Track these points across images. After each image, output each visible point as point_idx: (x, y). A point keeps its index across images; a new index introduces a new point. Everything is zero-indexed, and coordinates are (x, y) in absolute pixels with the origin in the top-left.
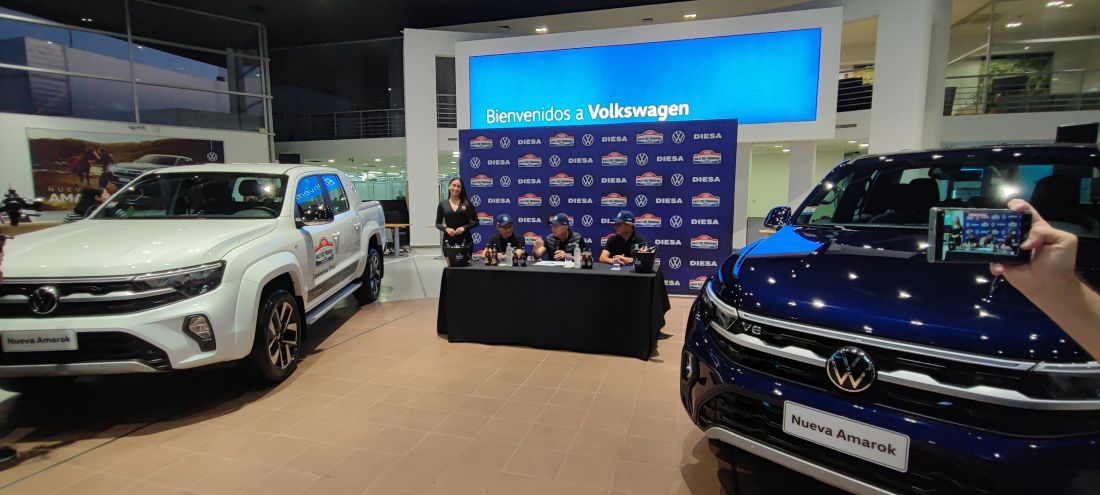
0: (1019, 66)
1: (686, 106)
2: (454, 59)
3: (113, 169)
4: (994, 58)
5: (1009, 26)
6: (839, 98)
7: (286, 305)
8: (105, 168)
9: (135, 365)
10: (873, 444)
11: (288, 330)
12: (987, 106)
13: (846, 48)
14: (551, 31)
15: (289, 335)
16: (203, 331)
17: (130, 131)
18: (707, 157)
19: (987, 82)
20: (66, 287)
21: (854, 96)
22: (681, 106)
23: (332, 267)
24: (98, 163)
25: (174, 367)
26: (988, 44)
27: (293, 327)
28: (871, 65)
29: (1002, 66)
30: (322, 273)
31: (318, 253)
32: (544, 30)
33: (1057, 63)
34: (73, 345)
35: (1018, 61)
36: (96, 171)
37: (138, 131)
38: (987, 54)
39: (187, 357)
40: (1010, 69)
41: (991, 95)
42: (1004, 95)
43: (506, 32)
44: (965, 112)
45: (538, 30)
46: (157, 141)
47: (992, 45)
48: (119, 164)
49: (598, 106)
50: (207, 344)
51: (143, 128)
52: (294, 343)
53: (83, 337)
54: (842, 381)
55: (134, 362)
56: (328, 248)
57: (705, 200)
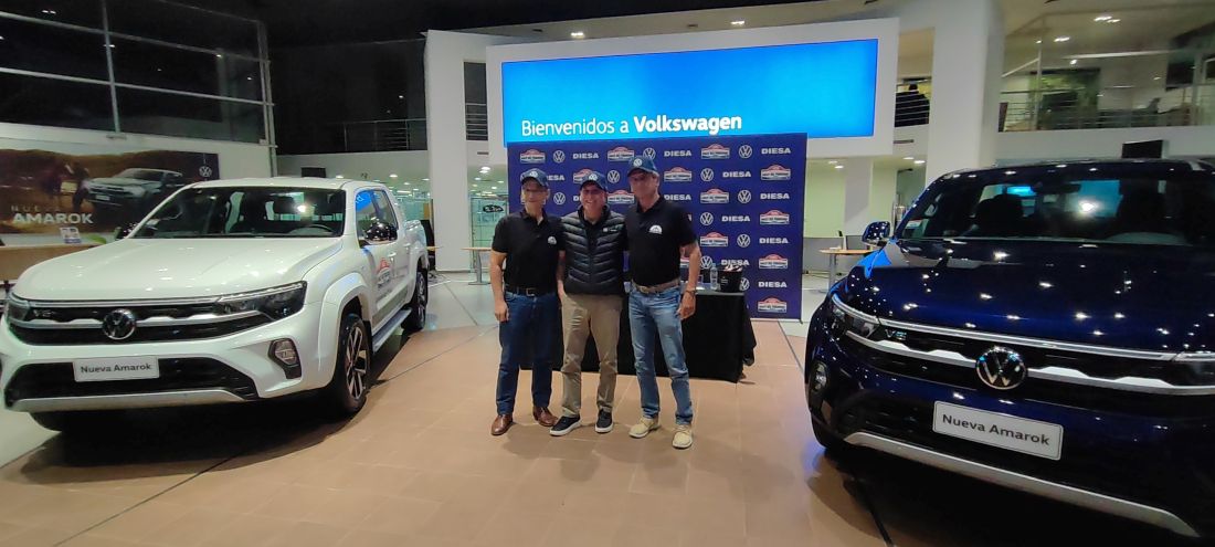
0: (1067, 81)
1: (739, 119)
2: (483, 66)
3: (88, 184)
4: (1045, 72)
5: (1057, 40)
6: (897, 112)
7: (358, 329)
8: (79, 184)
9: (219, 394)
10: (1026, 436)
11: (359, 358)
12: (1039, 122)
13: (903, 60)
14: (589, 36)
15: (360, 363)
16: (287, 356)
17: (107, 142)
18: (774, 173)
19: (1038, 98)
20: (143, 311)
21: (912, 110)
22: (734, 119)
23: (390, 291)
24: (71, 178)
25: (260, 396)
26: (1038, 59)
27: (362, 354)
28: (930, 78)
29: (1050, 81)
30: (381, 297)
31: (380, 274)
32: (581, 34)
33: (1105, 79)
34: (154, 373)
35: (1065, 76)
36: (68, 187)
37: (118, 142)
38: (1038, 69)
39: (273, 385)
40: (1059, 85)
41: (1041, 111)
42: (1057, 112)
43: (539, 36)
44: (1015, 128)
45: (573, 34)
46: (139, 154)
47: (1042, 60)
48: (95, 180)
49: (644, 118)
50: (293, 371)
51: (125, 138)
52: (364, 371)
53: (166, 364)
54: (992, 380)
55: (219, 390)
56: (388, 270)
57: (773, 218)
